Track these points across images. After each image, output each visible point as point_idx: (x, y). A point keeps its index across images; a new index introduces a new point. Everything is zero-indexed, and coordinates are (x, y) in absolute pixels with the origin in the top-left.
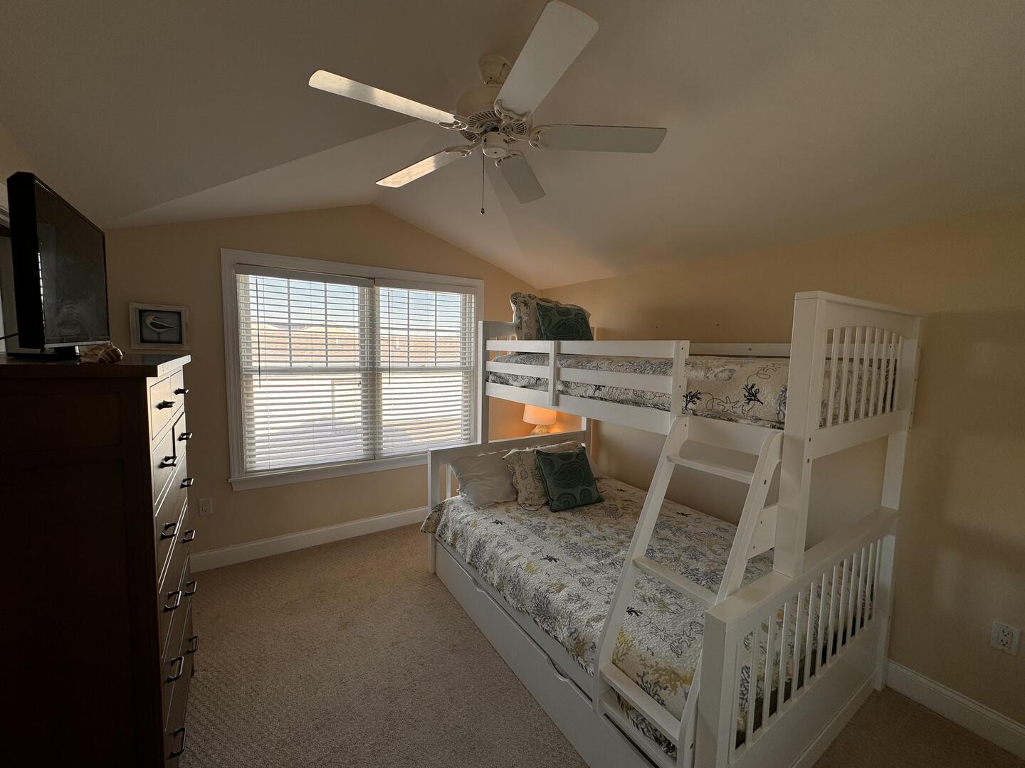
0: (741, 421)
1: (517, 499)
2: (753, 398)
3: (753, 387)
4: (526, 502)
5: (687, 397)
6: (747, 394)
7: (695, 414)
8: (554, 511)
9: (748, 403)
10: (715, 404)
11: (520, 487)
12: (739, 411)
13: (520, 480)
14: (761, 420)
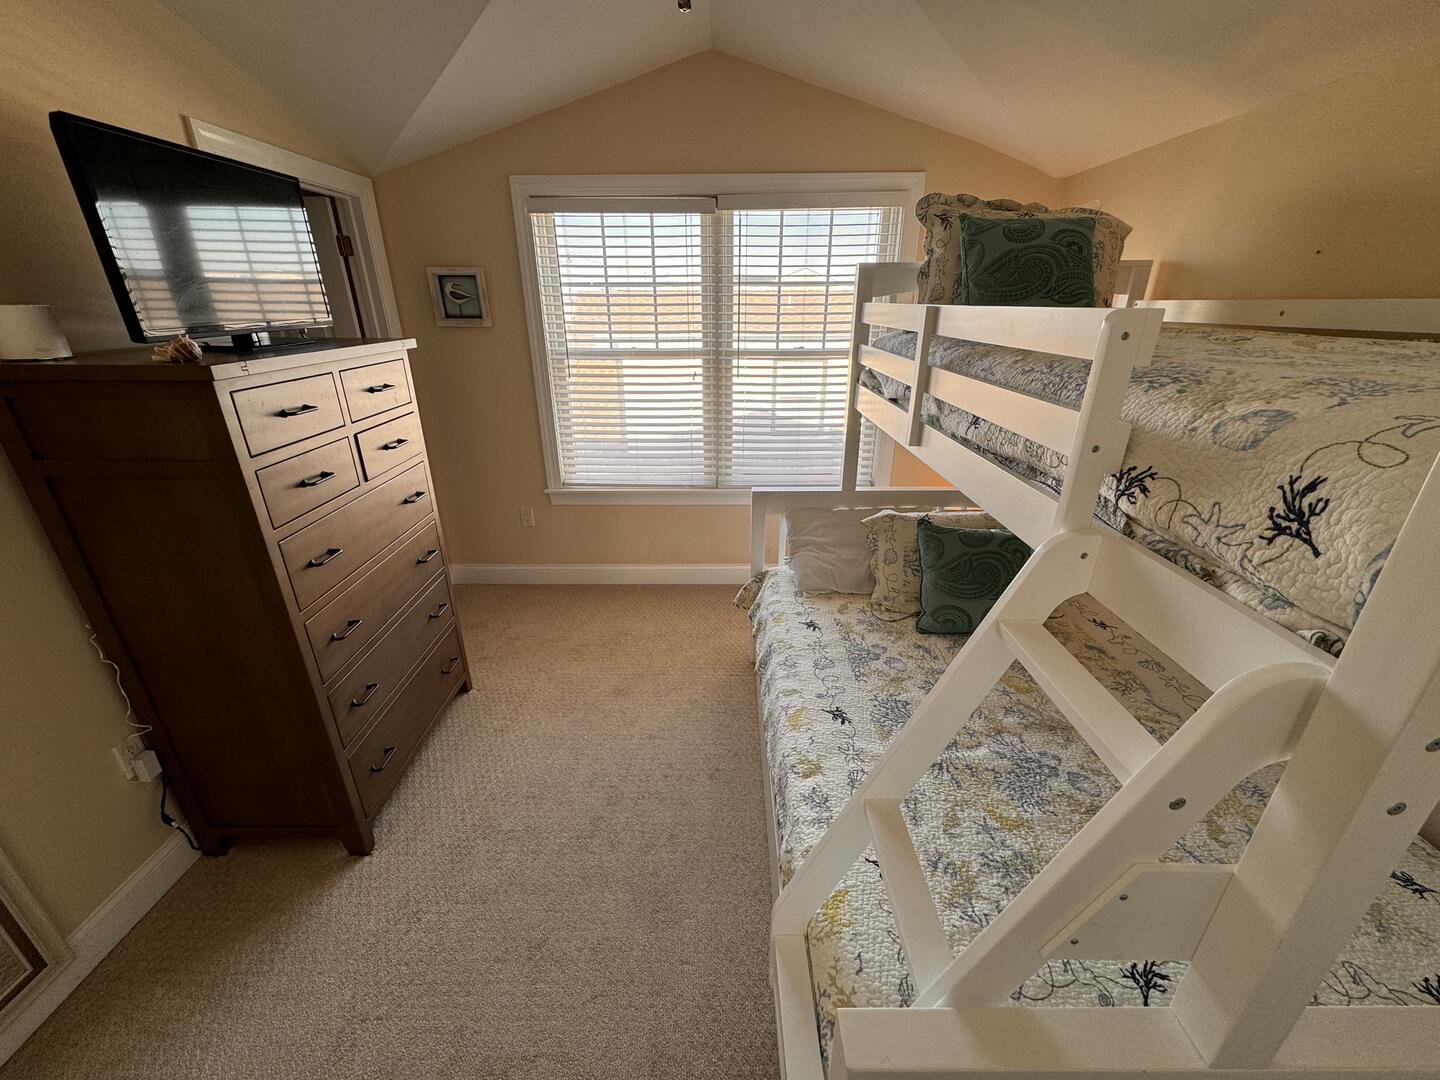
0: (1235, 590)
1: (871, 594)
2: (1295, 526)
3: (1312, 487)
4: (884, 603)
5: (1119, 480)
6: (1281, 508)
7: (1129, 532)
8: (922, 631)
9: (1270, 541)
10: (1177, 517)
11: (879, 575)
12: (1231, 557)
13: (881, 565)
14: (1292, 605)
